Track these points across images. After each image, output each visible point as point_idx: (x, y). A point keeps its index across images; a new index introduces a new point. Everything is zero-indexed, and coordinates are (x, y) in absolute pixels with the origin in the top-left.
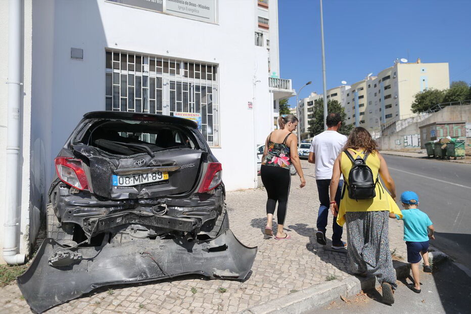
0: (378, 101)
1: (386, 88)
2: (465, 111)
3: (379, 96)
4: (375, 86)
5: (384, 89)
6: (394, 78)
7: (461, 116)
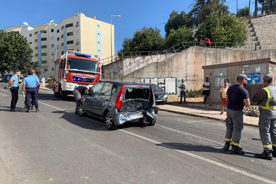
0: (61, 45)
1: (68, 34)
2: (210, 55)
3: (62, 41)
4: (58, 31)
5: (66, 35)
6: (77, 26)
7: (206, 61)
